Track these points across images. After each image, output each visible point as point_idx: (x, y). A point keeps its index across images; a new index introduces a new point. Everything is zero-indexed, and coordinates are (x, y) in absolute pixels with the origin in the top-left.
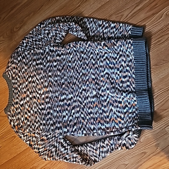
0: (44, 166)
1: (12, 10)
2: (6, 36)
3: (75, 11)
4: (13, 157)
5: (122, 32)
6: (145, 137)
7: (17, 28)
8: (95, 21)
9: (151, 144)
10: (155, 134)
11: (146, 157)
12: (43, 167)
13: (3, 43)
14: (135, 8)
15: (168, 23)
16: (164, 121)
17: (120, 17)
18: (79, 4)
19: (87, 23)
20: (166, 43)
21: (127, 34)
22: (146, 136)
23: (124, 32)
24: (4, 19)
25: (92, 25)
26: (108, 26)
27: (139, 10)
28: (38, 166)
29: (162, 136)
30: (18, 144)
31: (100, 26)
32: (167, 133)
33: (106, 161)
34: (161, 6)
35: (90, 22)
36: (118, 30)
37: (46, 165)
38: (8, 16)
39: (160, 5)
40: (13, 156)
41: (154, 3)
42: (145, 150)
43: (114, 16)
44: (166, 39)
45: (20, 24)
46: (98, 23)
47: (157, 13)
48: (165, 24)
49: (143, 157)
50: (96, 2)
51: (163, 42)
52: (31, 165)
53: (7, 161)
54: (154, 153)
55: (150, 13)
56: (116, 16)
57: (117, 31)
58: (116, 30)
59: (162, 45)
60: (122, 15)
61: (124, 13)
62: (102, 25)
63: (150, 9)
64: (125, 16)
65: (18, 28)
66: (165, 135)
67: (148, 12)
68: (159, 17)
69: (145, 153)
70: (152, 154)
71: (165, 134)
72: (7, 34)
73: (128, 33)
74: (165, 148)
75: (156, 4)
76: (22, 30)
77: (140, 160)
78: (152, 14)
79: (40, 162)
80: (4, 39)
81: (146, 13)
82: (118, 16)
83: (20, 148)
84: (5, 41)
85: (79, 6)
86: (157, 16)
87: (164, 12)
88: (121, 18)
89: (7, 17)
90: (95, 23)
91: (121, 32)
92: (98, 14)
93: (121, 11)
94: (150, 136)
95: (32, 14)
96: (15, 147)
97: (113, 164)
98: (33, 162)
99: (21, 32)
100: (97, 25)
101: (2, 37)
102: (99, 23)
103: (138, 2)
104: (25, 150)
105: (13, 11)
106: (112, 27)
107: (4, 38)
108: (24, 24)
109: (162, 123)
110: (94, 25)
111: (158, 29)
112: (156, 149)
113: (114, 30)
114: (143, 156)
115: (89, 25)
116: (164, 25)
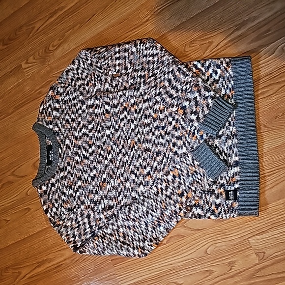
0: (62, 261)
1: (51, 17)
2: (38, 57)
3: (140, 28)
4: (23, 240)
5: (189, 172)
6: (214, 247)
7: (53, 46)
8: (148, 195)
9: (222, 260)
10: (232, 245)
11: (212, 279)
12: (60, 262)
13: (32, 66)
14: (233, 33)
15: (282, 64)
16: (248, 226)
17: (208, 45)
18: (147, 18)
19: (140, 207)
20: (274, 98)
21: (196, 168)
22: (217, 245)
23: (190, 169)
24: (38, 30)
25: (148, 203)
26: (166, 185)
27: (239, 36)
28: (54, 260)
29: (241, 251)
30: (32, 220)
31: (157, 194)
32: (251, 247)
33: (150, 272)
34: (277, 33)
35: (142, 203)
36: (182, 175)
37: (65, 260)
38: (44, 26)
39: (274, 32)
40: (22, 237)
41: (264, 27)
42: (212, 267)
43: (197, 42)
44: (274, 92)
45: (60, 40)
46: (151, 193)
47: (268, 45)
48: (277, 65)
49: (207, 278)
50: (173, 17)
51: (270, 95)
52: (45, 255)
53: (14, 242)
54: (224, 274)
55: (256, 43)
56: (202, 43)
57: (182, 177)
58: (180, 178)
59: (267, 99)
60: (211, 43)
61: (214, 40)
62: (160, 190)
63: (257, 37)
64: (215, 44)
65: (55, 46)
66: (246, 250)
67: (252, 41)
68: (270, 52)
69: (211, 272)
70: (221, 275)
71: (247, 248)
72: (39, 54)
73: (196, 166)
74: (244, 271)
75: (269, 30)
76: (61, 49)
77: (201, 281)
78: (258, 45)
79: (57, 253)
80: (34, 61)
81: (250, 43)
82: (204, 43)
83: (33, 227)
84: (35, 64)
85: (147, 21)
86: (266, 50)
87: (279, 44)
88: (208, 48)
89: (42, 27)
90: (148, 198)
91: (188, 174)
92: (173, 37)
93: (210, 36)
94: (224, 247)
95: (77, 27)
96: (27, 224)
97: (160, 279)
98: (49, 251)
99: (59, 53)
100: (152, 197)
101: (32, 57)
102: (154, 192)
103: (239, 24)
104: (39, 232)
105: (52, 19)
106: (172, 179)
107: (35, 59)
108: (65, 41)
109: (245, 230)
110: (150, 201)
111: (264, 73)
112: (229, 269)
113: (178, 180)
114: (207, 276)
115: (143, 206)
116: (275, 67)
